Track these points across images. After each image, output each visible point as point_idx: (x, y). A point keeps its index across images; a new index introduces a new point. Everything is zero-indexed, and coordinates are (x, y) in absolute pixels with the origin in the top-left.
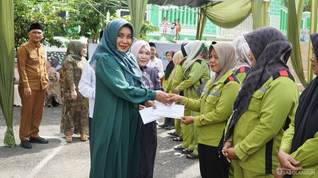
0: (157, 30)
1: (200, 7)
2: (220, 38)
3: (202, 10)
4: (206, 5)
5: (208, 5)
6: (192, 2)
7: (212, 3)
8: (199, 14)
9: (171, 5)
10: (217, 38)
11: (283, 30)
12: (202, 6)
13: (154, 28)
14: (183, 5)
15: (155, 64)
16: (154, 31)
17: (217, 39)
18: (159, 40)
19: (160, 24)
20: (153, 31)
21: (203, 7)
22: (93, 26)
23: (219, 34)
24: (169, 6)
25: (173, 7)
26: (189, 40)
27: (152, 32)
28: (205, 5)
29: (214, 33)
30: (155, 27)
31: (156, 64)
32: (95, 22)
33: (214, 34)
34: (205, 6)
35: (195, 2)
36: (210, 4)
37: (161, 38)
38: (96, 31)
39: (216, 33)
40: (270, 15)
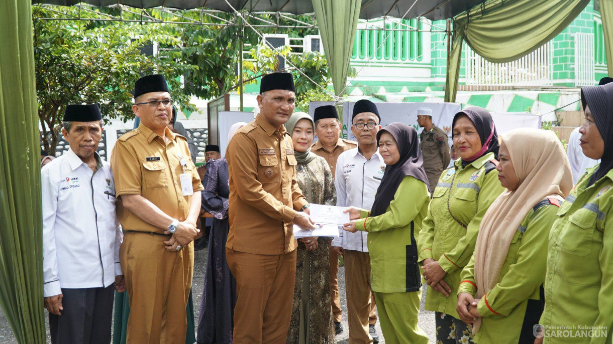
0: (352, 73)
1: (452, 18)
2: (474, 85)
3: (457, 25)
4: (468, 13)
5: (470, 14)
6: (438, 8)
7: (483, 9)
8: (450, 34)
9: (387, 16)
10: (467, 84)
11: (601, 64)
12: (457, 16)
14: (414, 14)
17: (469, 87)
18: (349, 95)
21: (459, 17)
22: (215, 73)
23: (471, 77)
24: (385, 18)
25: (391, 20)
26: (410, 91)
28: (464, 14)
32: (217, 62)
34: (466, 15)
35: (442, 8)
36: (479, 9)
37: (352, 90)
38: (221, 82)
39: (465, 74)
40: (575, 32)
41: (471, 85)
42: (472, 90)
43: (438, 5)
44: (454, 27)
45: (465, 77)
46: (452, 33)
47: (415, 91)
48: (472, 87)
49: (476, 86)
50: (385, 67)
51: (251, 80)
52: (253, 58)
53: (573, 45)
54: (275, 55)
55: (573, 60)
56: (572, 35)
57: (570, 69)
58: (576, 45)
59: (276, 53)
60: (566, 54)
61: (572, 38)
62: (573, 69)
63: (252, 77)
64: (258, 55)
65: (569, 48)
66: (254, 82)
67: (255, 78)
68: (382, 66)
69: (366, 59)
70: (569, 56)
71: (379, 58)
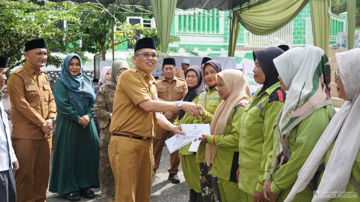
0: (177, 40)
1: (232, 9)
2: (249, 47)
3: (235, 13)
4: (241, 7)
5: (242, 7)
6: (224, 4)
7: (249, 5)
8: (231, 18)
9: (196, 8)
10: (244, 47)
12: (235, 8)
13: (174, 38)
14: (212, 7)
17: (245, 48)
18: (177, 52)
20: (173, 41)
22: (99, 39)
23: (247, 42)
24: (194, 9)
25: (198, 10)
26: (212, 50)
27: (172, 43)
28: (239, 8)
29: (241, 41)
32: (100, 32)
33: (241, 42)
34: (240, 8)
35: (226, 4)
36: (246, 5)
37: (179, 50)
38: (102, 44)
39: (243, 41)
40: (306, 17)
41: (247, 47)
42: (247, 50)
43: (224, 2)
44: (234, 14)
45: (243, 43)
46: (232, 18)
47: (215, 50)
48: (247, 48)
49: (249, 48)
50: (197, 36)
51: (120, 43)
52: (120, 30)
53: (305, 24)
54: (134, 29)
55: (304, 33)
56: (304, 19)
57: (303, 38)
58: (306, 25)
59: (135, 28)
60: (301, 30)
61: (304, 21)
62: (305, 38)
63: (121, 41)
64: (124, 29)
65: (303, 26)
66: (122, 44)
67: (122, 42)
68: (195, 36)
69: (187, 31)
70: (302, 31)
71: (195, 31)
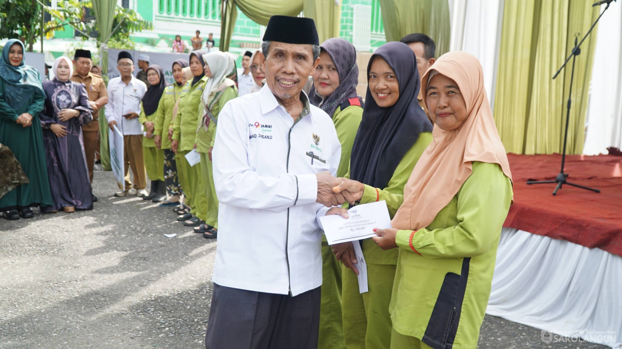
0: (149, 27)
11: (376, 32)
13: (144, 24)
15: (133, 91)
16: (143, 29)
18: (155, 46)
19: (156, 16)
20: (141, 28)
22: (25, 19)
27: (140, 31)
29: (257, 35)
30: (145, 22)
31: (135, 91)
32: (28, 10)
33: (255, 37)
37: (158, 42)
38: (29, 27)
39: (259, 34)
40: (354, 4)
50: (186, 23)
51: (60, 27)
52: (61, 7)
53: (352, 15)
54: (81, 6)
55: (351, 28)
56: (352, 6)
57: (349, 36)
58: (355, 15)
59: (83, 4)
60: (346, 22)
61: (352, 9)
62: (352, 36)
63: (61, 24)
64: (65, 5)
65: (349, 17)
66: (62, 29)
67: (63, 25)
68: (182, 22)
69: (173, 15)
70: (349, 24)
71: (185, 15)
